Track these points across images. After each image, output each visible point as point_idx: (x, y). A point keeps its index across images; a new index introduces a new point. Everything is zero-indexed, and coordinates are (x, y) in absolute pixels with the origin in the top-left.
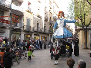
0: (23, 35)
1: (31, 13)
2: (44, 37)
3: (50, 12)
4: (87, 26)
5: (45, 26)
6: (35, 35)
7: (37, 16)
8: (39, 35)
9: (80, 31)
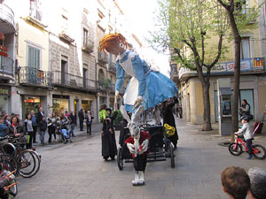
0: (16, 98)
1: (42, 28)
2: (83, 102)
3: (99, 26)
4: (209, 68)
5: (85, 70)
6: (54, 96)
7: (61, 39)
8: (68, 97)
9: (187, 81)
